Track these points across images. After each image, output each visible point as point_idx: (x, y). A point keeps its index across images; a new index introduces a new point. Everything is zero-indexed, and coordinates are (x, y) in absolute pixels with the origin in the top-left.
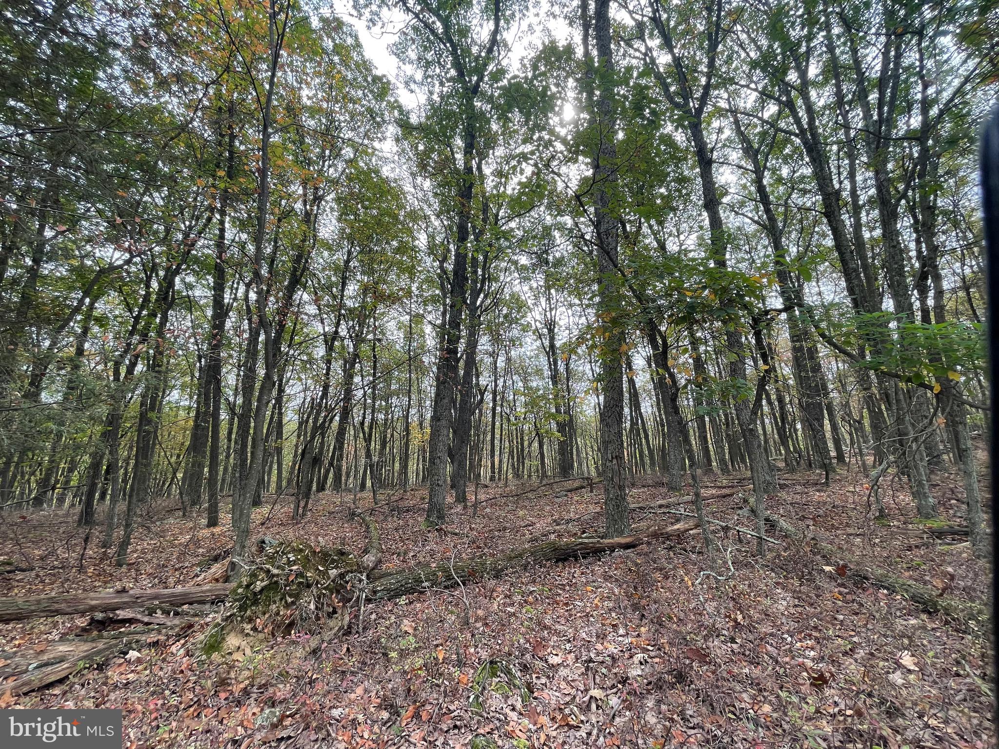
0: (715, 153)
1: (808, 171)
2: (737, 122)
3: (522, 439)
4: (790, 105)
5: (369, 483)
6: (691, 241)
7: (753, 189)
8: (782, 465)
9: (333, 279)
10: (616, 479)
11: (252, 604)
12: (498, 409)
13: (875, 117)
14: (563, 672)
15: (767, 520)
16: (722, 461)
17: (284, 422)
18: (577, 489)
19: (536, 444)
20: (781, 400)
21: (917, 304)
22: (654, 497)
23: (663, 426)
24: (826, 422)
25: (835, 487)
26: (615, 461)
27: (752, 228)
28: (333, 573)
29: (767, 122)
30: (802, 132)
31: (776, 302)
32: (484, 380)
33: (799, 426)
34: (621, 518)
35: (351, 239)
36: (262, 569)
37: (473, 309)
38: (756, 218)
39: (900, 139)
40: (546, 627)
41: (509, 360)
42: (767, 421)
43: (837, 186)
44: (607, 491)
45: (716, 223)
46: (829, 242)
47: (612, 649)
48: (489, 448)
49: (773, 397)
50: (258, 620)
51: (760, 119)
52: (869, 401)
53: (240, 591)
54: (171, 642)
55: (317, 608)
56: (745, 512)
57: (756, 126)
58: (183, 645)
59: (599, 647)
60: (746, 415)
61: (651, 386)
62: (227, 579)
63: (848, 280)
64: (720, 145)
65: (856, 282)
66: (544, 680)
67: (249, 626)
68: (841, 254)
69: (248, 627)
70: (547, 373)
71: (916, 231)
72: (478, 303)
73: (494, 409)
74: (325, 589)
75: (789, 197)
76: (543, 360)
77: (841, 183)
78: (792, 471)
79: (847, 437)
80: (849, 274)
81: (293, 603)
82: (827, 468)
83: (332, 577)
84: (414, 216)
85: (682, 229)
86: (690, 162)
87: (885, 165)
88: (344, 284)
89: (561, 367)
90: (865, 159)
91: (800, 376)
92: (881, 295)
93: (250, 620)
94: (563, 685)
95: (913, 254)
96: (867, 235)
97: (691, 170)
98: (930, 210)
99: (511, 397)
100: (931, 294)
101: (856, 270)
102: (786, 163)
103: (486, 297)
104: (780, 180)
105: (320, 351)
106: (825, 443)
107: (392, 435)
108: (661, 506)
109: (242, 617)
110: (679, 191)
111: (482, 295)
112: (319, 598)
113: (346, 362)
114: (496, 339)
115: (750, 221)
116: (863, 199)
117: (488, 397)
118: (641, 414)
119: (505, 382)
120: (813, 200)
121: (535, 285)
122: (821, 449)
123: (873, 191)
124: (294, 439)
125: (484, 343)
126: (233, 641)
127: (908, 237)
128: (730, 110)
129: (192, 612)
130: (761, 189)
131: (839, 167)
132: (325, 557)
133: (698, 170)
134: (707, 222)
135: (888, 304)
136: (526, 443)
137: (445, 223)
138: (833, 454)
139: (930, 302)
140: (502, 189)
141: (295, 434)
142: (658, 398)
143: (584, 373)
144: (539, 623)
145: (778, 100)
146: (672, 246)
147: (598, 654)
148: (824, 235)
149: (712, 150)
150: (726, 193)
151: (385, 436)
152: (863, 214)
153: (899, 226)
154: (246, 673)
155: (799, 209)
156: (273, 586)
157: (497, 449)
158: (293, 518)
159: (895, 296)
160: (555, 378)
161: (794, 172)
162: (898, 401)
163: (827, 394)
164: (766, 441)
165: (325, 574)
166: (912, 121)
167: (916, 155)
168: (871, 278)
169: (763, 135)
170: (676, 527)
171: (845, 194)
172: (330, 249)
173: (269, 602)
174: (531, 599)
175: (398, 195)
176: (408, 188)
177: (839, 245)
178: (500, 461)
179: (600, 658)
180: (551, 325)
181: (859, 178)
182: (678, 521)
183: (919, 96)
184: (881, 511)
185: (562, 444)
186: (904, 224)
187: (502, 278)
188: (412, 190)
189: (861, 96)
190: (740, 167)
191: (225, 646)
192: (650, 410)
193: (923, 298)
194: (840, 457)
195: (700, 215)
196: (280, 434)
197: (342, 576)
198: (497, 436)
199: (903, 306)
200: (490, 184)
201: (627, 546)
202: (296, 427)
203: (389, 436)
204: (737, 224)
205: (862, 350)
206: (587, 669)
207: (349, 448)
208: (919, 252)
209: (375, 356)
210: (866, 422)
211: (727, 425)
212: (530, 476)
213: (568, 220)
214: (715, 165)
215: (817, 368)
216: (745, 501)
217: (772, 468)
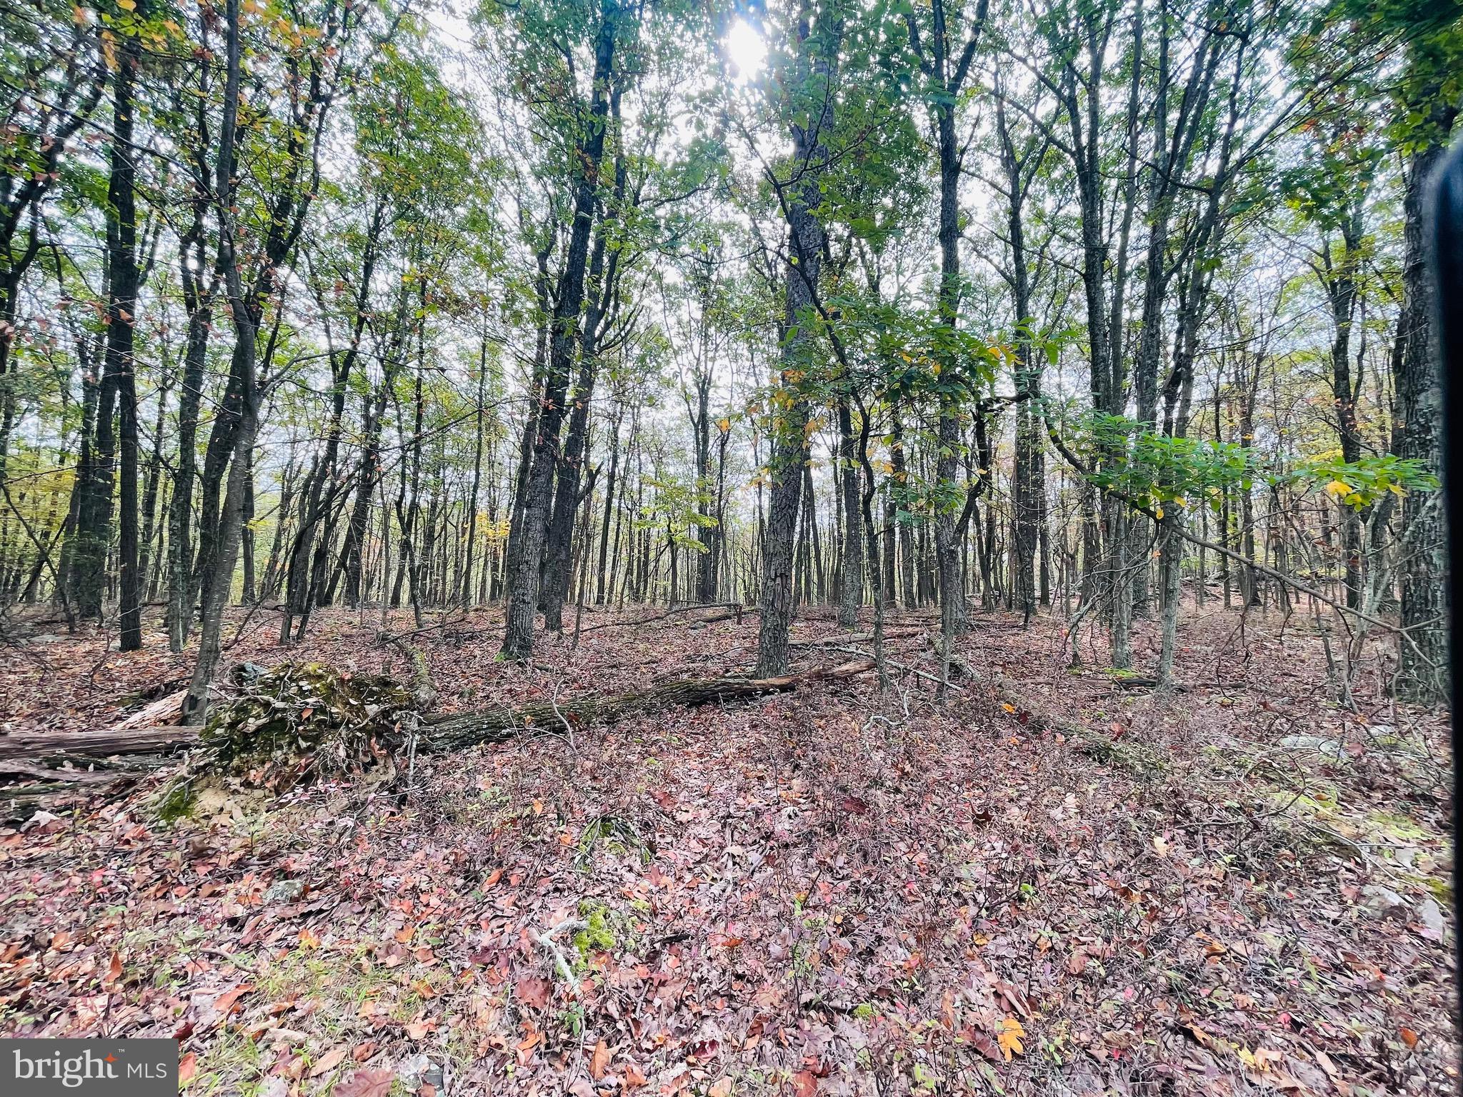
0: (965, 157)
1: (1075, 210)
2: (1000, 114)
3: (647, 548)
4: (1071, 103)
5: (405, 597)
6: (914, 287)
7: (1006, 221)
8: (978, 603)
9: (349, 257)
10: (778, 604)
11: (242, 750)
12: (615, 502)
13: (1169, 149)
14: (693, 830)
15: (952, 665)
16: (909, 592)
17: (256, 491)
18: (719, 619)
19: (666, 557)
20: (990, 521)
21: (1161, 416)
22: (819, 632)
23: (841, 543)
24: (1038, 555)
25: (1033, 633)
26: (778, 580)
27: (995, 280)
28: (372, 709)
29: (1040, 125)
30: (1080, 149)
31: (1006, 388)
32: (598, 456)
33: (1005, 557)
34: (779, 654)
35: (382, 189)
36: (256, 701)
37: (589, 341)
38: (1002, 267)
39: (1189, 187)
40: (674, 781)
41: (636, 429)
42: (970, 546)
43: (1106, 240)
44: (764, 618)
45: (951, 263)
46: (1083, 317)
47: (756, 803)
48: (597, 557)
49: (983, 517)
50: (253, 772)
51: (1032, 117)
52: (1088, 529)
53: (219, 731)
54: (98, 804)
55: (348, 756)
56: (929, 655)
57: (1024, 126)
58: (121, 809)
59: (740, 801)
60: (948, 534)
61: (832, 488)
62: (183, 721)
63: (1095, 372)
64: (973, 145)
65: (1102, 375)
66: (669, 839)
67: (238, 781)
68: (1093, 335)
69: (235, 782)
70: (692, 456)
71: (1181, 318)
72: (597, 333)
73: (609, 501)
74: (360, 730)
75: (1047, 245)
76: (688, 437)
77: (1111, 236)
78: (989, 610)
79: (1056, 574)
80: (1096, 363)
81: (310, 749)
82: (1028, 609)
83: (371, 714)
84: (495, 166)
85: (904, 265)
86: (930, 164)
87: (1165, 221)
88: (368, 269)
89: (713, 450)
90: (1144, 207)
91: (1019, 491)
92: (1126, 397)
93: (238, 772)
94: (693, 843)
95: (1171, 349)
96: (1126, 315)
97: (930, 177)
98: (1201, 291)
99: (636, 486)
100: (1178, 404)
101: (1104, 360)
102: (1052, 191)
103: (608, 326)
104: (1040, 216)
105: (322, 380)
106: (1032, 578)
107: (444, 528)
108: (827, 644)
109: (224, 768)
110: (909, 206)
111: (602, 322)
112: (351, 743)
113: (368, 402)
114: (619, 396)
115: (993, 270)
116: (1132, 263)
117: (602, 482)
118: (814, 526)
119: (628, 461)
120: (1075, 254)
121: (685, 318)
122: (1026, 587)
123: (1144, 255)
124: (273, 522)
125: (601, 397)
126: (209, 800)
127: (1169, 326)
128: (995, 93)
129: (127, 765)
130: (1015, 225)
131: (1113, 213)
132: (358, 687)
133: (939, 178)
134: (939, 261)
135: (1131, 410)
136: (652, 555)
137: (551, 190)
138: (1038, 594)
139: (1175, 415)
140: (649, 150)
141: (277, 512)
142: (839, 506)
143: (744, 460)
144: (666, 776)
145: (1058, 93)
146: (888, 289)
147: (739, 809)
148: (1078, 307)
149: (963, 152)
150: (970, 222)
151: (432, 529)
152: (1127, 286)
153: (1163, 308)
154: (239, 842)
155: (1056, 263)
156: (276, 725)
157: (609, 560)
158: (281, 642)
159: (1141, 400)
160: (703, 463)
161: (1060, 208)
162: (1118, 530)
163: (1043, 518)
164: (965, 572)
165: (360, 711)
166: (1209, 163)
167: (1203, 214)
168: (1120, 374)
169: (1033, 141)
170: (844, 668)
171: (1113, 253)
172: (342, 201)
173: (269, 747)
174: (654, 749)
175: (467, 122)
176: (488, 115)
177: (1093, 325)
178: (613, 577)
179: (741, 814)
180: (704, 385)
181: (1132, 234)
182: (847, 660)
183: (1224, 130)
184: (1075, 656)
185: (704, 558)
186: (1170, 306)
187: (636, 299)
188: (496, 121)
189: (1160, 111)
190: (994, 185)
191: (196, 807)
192: (826, 521)
193: (1168, 411)
194: (1044, 599)
195: (931, 248)
196: (248, 511)
197: (385, 714)
198: (611, 542)
199: (1147, 414)
200: (630, 135)
201: (783, 689)
202: (278, 500)
203: (438, 528)
204: (977, 270)
205: (1093, 460)
206: (724, 826)
207: (372, 542)
208: (1178, 347)
209: (419, 397)
210: (1080, 557)
211: (921, 548)
212: (654, 601)
213: (744, 220)
214: (962, 175)
215: (1039, 484)
216: (930, 642)
217: (967, 606)
